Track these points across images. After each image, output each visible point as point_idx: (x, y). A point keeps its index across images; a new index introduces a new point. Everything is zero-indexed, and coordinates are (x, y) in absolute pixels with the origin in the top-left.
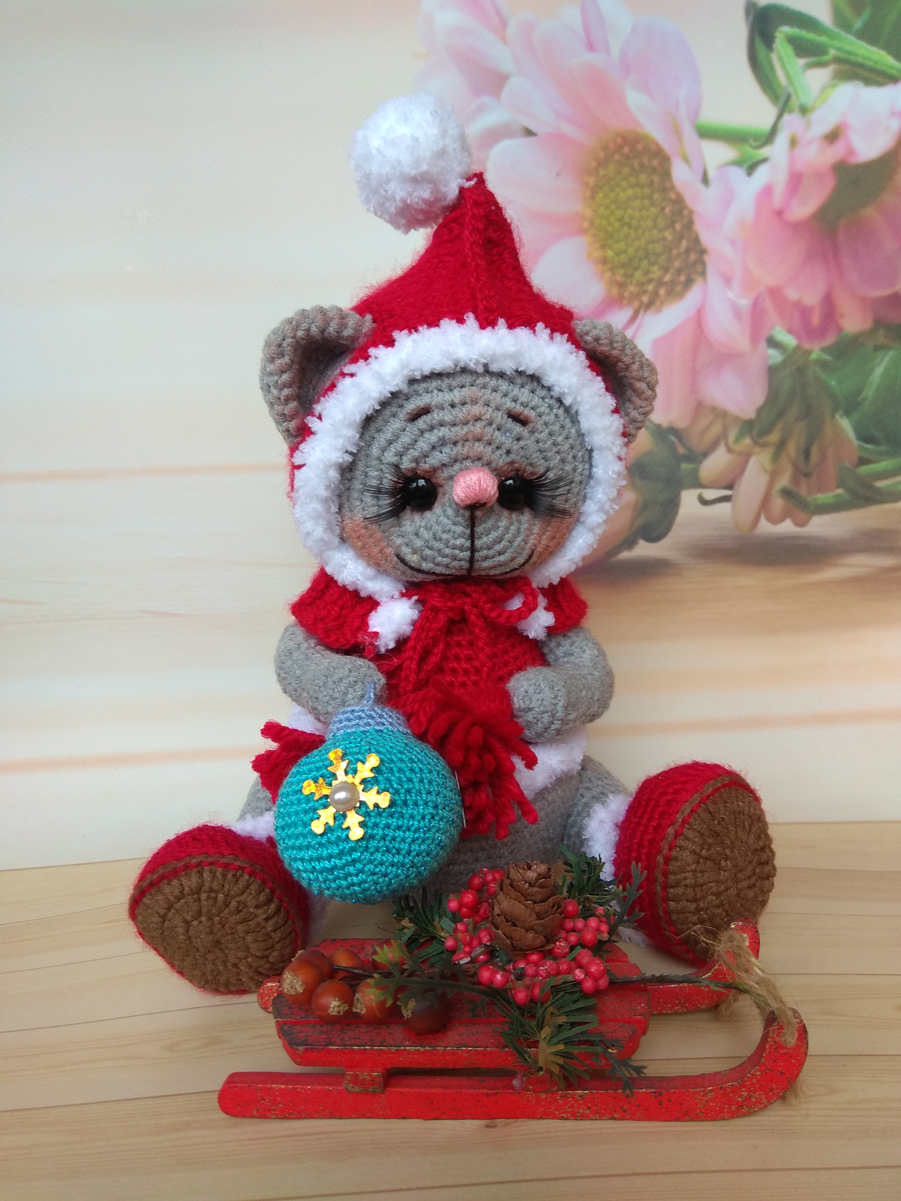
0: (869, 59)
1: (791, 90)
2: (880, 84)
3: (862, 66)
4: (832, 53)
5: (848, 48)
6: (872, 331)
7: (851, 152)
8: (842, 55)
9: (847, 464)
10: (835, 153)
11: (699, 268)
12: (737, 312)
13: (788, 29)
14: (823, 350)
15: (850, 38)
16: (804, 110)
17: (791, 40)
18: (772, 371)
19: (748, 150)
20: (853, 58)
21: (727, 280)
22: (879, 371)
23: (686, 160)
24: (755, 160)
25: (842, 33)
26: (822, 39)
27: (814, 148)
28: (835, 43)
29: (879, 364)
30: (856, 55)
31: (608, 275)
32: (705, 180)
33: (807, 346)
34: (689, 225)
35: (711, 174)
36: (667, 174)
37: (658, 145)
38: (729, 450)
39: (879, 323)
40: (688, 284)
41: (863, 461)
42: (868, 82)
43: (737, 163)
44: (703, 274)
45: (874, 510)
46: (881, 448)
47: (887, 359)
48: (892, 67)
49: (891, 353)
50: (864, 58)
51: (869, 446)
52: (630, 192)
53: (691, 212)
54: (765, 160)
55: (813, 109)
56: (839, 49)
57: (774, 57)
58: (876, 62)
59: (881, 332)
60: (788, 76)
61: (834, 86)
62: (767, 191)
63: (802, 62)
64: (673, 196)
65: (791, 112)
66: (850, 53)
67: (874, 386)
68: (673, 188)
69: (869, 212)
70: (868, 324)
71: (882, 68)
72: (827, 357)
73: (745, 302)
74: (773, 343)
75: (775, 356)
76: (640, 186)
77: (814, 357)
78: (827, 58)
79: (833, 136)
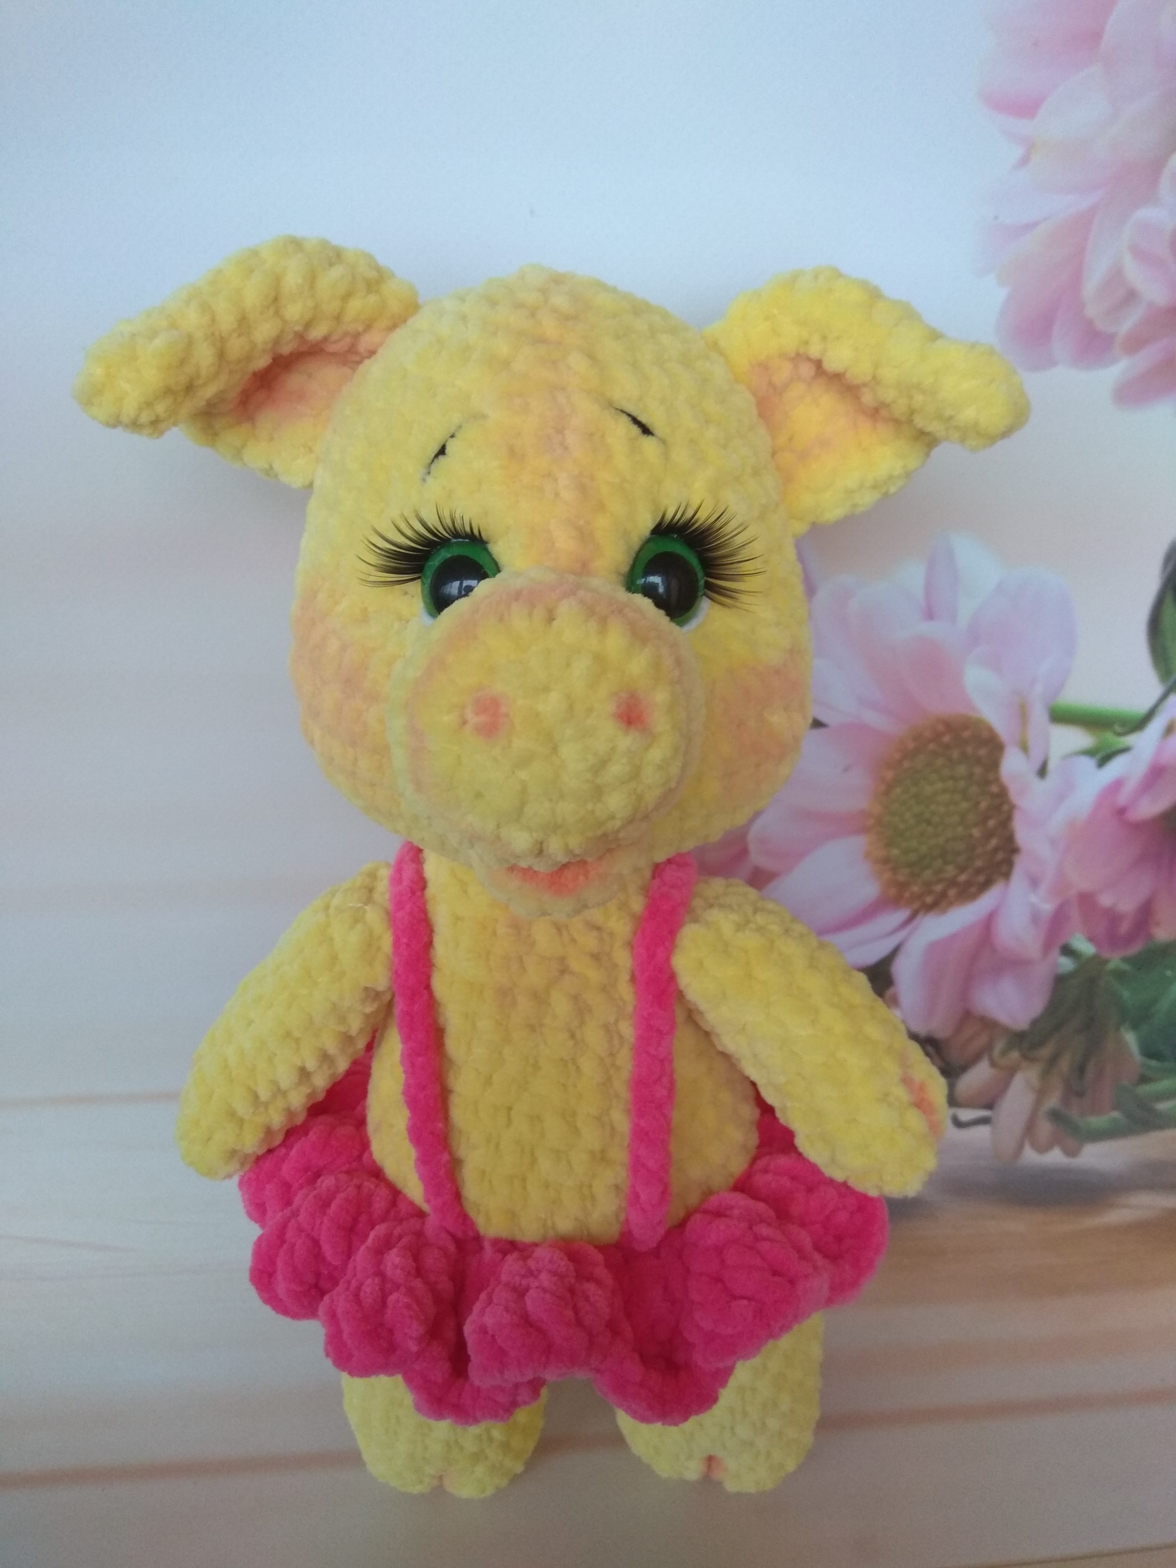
9: (1126, 1084)
11: (1004, 869)
12: (1035, 918)
14: (1125, 959)
18: (1060, 981)
19: (1109, 737)
21: (1034, 882)
23: (1024, 748)
24: (1114, 749)
31: (888, 875)
32: (1042, 772)
33: (1106, 955)
34: (1006, 821)
35: (1052, 765)
36: (994, 764)
37: (990, 729)
38: (992, 1064)
40: (985, 886)
41: (1143, 1080)
43: (1089, 753)
44: (1007, 875)
51: (1153, 1063)
52: (940, 785)
53: (1012, 807)
54: (1125, 750)
62: (1115, 787)
64: (994, 789)
68: (997, 780)
72: (1126, 967)
73: (1047, 907)
74: (1067, 951)
75: (1066, 964)
76: (954, 779)
77: (1111, 966)
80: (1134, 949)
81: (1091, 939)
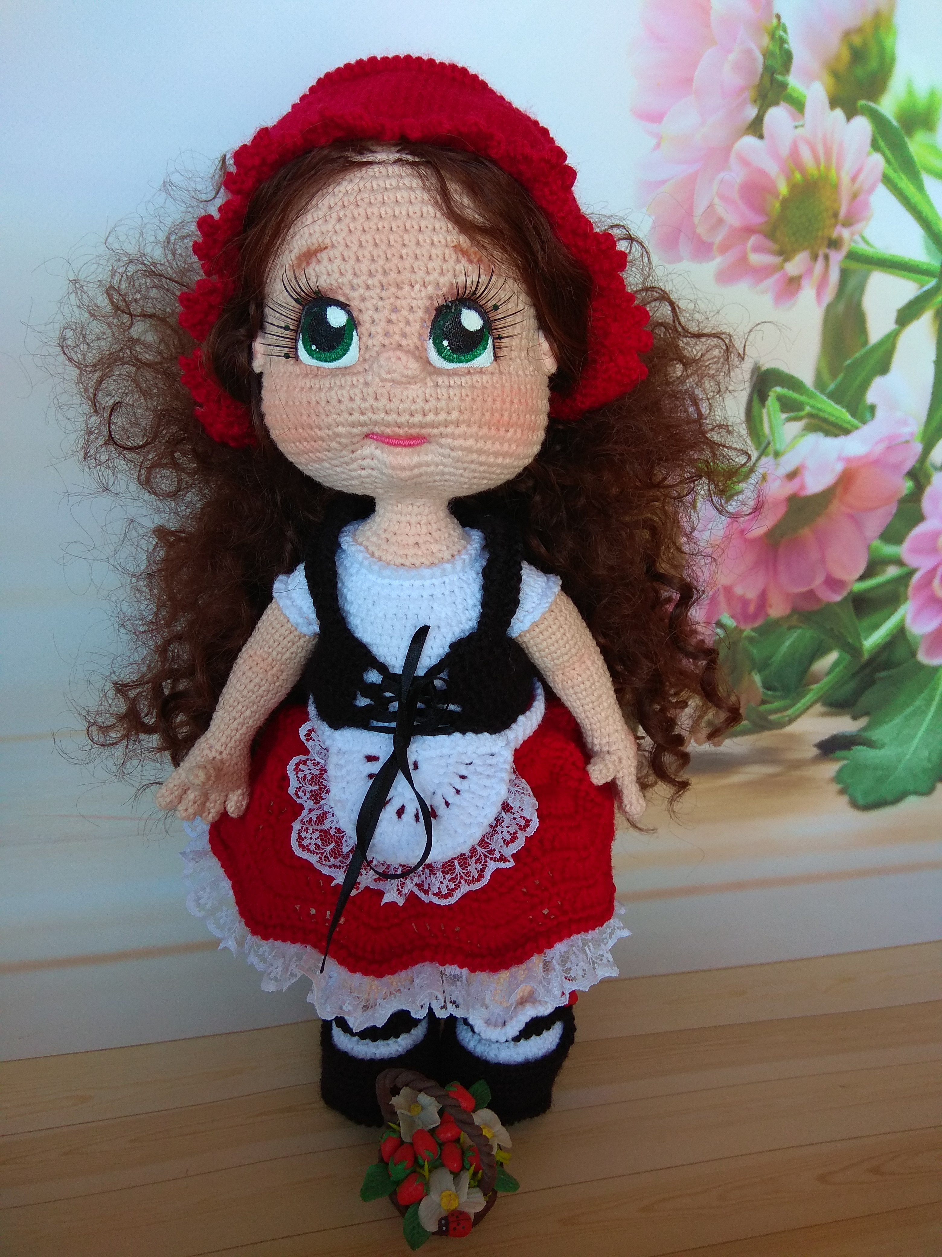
0: (833, 416)
1: (771, 439)
2: (836, 435)
3: (826, 421)
4: (808, 409)
5: (819, 406)
6: (789, 617)
7: (802, 487)
8: (814, 412)
9: (753, 704)
10: (791, 488)
13: (779, 390)
14: (753, 630)
15: (824, 398)
16: (777, 454)
17: (780, 399)
20: (821, 414)
22: (787, 643)
24: (733, 491)
25: (818, 394)
26: (802, 398)
27: (777, 483)
28: (812, 402)
29: (789, 639)
30: (824, 411)
33: (742, 627)
39: (795, 610)
41: (764, 702)
42: (828, 433)
45: (766, 734)
46: (778, 694)
47: (795, 635)
48: (848, 422)
49: (799, 631)
50: (829, 414)
51: (770, 693)
54: (739, 492)
55: (784, 453)
56: (813, 407)
57: (764, 411)
58: (837, 418)
59: (795, 617)
60: (771, 427)
61: (803, 436)
63: (784, 416)
65: (767, 455)
66: (819, 410)
67: (782, 654)
69: (806, 532)
70: (787, 611)
71: (840, 423)
72: (754, 634)
74: (719, 624)
75: (719, 633)
77: (745, 634)
78: (802, 413)
79: (792, 475)
80: (758, 623)
81: (733, 617)
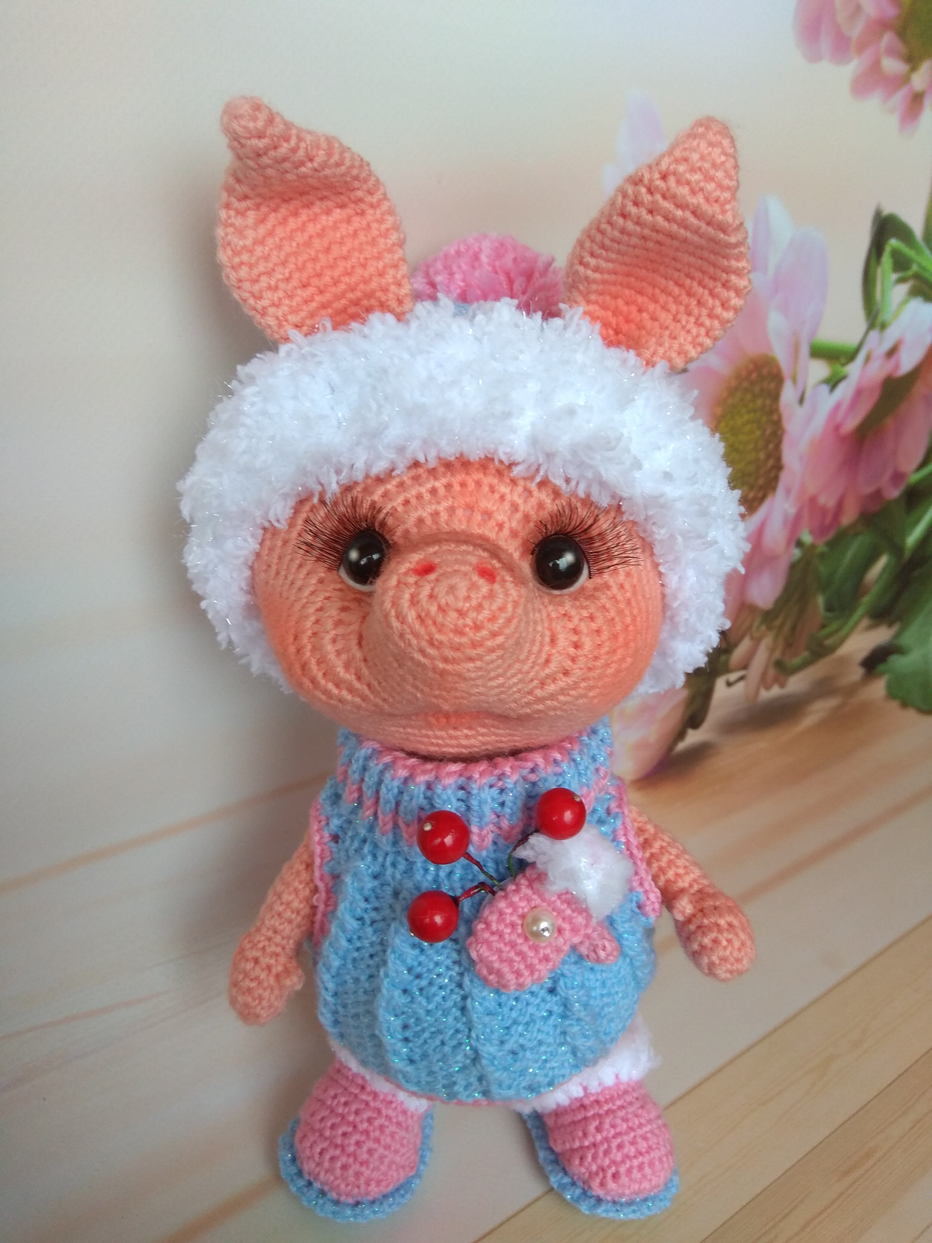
1: (881, 306)
3: (927, 282)
5: (925, 263)
7: (897, 367)
8: (919, 271)
9: (814, 631)
10: (888, 368)
11: (774, 484)
12: (785, 521)
13: (895, 242)
14: (826, 543)
15: (928, 253)
16: (883, 327)
17: (894, 254)
18: (792, 567)
19: (838, 367)
20: (923, 273)
21: (788, 492)
22: (850, 554)
23: (794, 381)
24: (839, 377)
25: (925, 248)
26: (911, 253)
27: (878, 364)
28: (918, 258)
30: (927, 271)
32: (801, 401)
33: (817, 542)
34: (779, 444)
35: (807, 394)
36: (776, 396)
37: (778, 367)
38: (752, 638)
39: (862, 515)
40: (763, 499)
41: (823, 627)
42: (927, 298)
43: (826, 381)
44: (774, 489)
45: (822, 662)
47: (857, 543)
49: (861, 537)
51: (829, 615)
53: (783, 431)
54: (844, 378)
55: (889, 325)
56: (920, 265)
57: (879, 271)
59: (861, 522)
60: (883, 291)
61: (907, 302)
62: (837, 408)
63: (894, 276)
64: (775, 417)
65: (875, 329)
66: (923, 268)
67: (844, 567)
68: (777, 409)
69: (889, 422)
70: (855, 517)
72: (825, 549)
73: (792, 511)
74: (799, 544)
75: (797, 553)
76: (754, 411)
77: (819, 550)
78: (910, 273)
79: (892, 352)
80: (831, 535)
81: (812, 532)
